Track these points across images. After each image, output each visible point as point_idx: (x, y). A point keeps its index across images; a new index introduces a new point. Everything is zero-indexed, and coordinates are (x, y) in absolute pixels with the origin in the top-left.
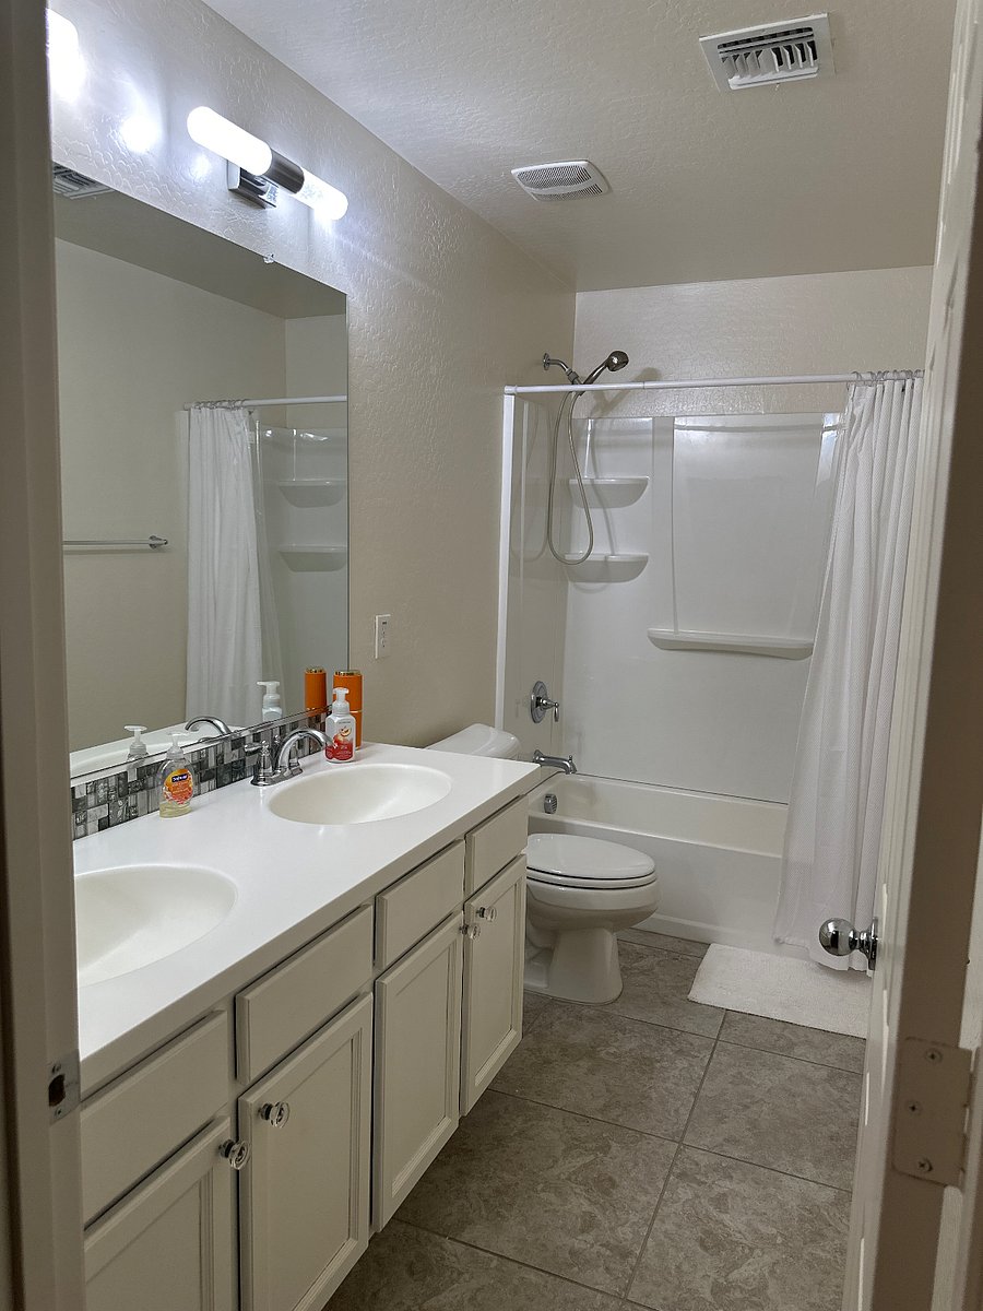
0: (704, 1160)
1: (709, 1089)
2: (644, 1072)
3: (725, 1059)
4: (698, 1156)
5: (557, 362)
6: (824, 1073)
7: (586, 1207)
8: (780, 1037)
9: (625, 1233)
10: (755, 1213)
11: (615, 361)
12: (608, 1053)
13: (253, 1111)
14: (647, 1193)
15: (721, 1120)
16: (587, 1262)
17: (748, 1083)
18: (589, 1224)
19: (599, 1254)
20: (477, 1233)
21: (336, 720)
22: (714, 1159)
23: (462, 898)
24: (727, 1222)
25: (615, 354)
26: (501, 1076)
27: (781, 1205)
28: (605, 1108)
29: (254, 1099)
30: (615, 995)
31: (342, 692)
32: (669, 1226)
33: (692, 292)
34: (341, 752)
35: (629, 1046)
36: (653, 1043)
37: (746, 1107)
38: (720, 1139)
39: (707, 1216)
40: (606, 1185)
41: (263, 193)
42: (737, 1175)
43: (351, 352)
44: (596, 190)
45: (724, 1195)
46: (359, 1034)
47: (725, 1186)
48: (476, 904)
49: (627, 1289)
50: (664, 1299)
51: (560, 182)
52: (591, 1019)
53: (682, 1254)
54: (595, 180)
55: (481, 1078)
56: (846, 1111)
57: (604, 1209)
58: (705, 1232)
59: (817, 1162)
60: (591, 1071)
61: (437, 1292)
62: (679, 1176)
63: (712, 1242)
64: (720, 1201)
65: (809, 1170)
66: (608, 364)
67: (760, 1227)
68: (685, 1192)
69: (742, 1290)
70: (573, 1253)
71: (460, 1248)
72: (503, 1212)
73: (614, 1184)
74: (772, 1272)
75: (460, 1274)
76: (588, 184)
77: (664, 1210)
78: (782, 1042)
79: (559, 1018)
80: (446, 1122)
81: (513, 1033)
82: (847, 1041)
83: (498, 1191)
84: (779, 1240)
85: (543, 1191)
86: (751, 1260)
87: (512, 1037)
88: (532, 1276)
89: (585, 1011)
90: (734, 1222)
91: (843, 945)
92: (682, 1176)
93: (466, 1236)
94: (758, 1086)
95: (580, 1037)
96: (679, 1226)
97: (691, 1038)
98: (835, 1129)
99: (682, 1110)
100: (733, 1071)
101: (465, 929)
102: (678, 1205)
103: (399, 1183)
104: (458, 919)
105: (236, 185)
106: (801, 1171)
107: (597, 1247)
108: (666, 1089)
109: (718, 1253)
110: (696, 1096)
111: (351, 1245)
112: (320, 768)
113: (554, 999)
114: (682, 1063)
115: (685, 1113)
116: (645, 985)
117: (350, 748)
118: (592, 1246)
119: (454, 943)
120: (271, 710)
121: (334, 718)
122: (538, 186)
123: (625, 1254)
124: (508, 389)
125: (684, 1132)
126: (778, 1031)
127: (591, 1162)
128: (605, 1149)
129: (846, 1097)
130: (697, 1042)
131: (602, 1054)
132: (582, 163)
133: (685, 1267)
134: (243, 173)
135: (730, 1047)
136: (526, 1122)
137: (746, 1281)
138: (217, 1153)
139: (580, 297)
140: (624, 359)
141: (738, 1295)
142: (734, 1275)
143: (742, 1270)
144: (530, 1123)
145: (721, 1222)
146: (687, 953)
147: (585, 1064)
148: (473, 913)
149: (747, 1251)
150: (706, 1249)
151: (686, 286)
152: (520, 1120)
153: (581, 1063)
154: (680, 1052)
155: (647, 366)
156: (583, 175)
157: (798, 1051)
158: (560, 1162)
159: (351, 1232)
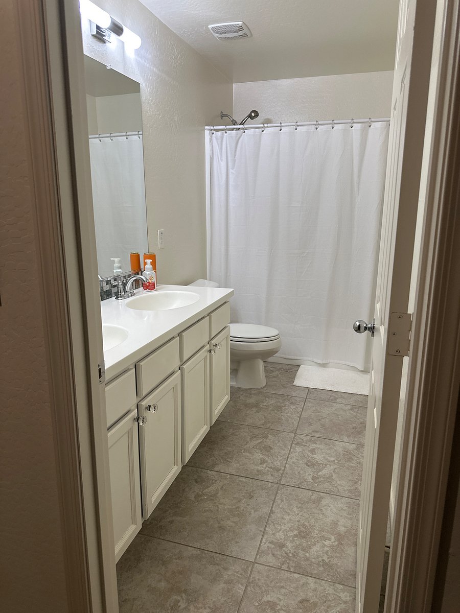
0: (305, 438)
1: (304, 415)
2: (278, 411)
3: (310, 405)
4: (302, 437)
5: (226, 116)
6: (349, 407)
7: (261, 456)
8: (331, 396)
9: (277, 463)
10: (326, 454)
11: (253, 115)
12: (263, 405)
13: (144, 408)
14: (284, 450)
15: (310, 424)
16: (264, 473)
17: (320, 412)
18: (263, 461)
19: (268, 471)
20: (221, 467)
21: (147, 273)
22: (309, 438)
23: (208, 340)
24: (316, 457)
25: (253, 111)
26: (221, 415)
27: (336, 451)
28: (265, 424)
29: (144, 403)
30: (264, 385)
31: (149, 261)
32: (294, 460)
33: (285, 84)
34: (150, 287)
35: (271, 403)
36: (281, 401)
37: (320, 420)
38: (311, 431)
39: (308, 456)
40: (268, 449)
41: (104, 36)
42: (318, 442)
43: (143, 109)
44: (245, 35)
45: (314, 449)
46: (176, 385)
47: (314, 446)
48: (213, 342)
49: (280, 480)
50: (295, 482)
51: (230, 32)
52: (255, 394)
53: (300, 469)
54: (245, 31)
55: (217, 411)
56: (359, 419)
57: (268, 456)
58: (308, 461)
59: (348, 436)
60: (257, 412)
61: (208, 487)
62: (296, 444)
63: (311, 464)
64: (313, 451)
65: (346, 439)
66: (250, 116)
67: (328, 458)
68: (298, 449)
69: (323, 478)
70: (258, 471)
71: (214, 473)
72: (230, 460)
73: (271, 448)
74: (334, 471)
75: (216, 481)
76: (242, 33)
77: (291, 455)
78: (332, 398)
79: (242, 395)
80: (205, 427)
81: (227, 397)
82: (358, 396)
83: (226, 453)
84: (336, 462)
85: (244, 452)
86: (326, 468)
87: (227, 398)
88: (244, 479)
89: (252, 392)
90: (319, 457)
91: (362, 329)
92: (297, 444)
93: (216, 469)
94: (324, 413)
95: (252, 400)
96: (298, 460)
97: (295, 398)
98: (355, 425)
99: (295, 422)
100: (314, 409)
101: (210, 351)
102: (297, 454)
103: (192, 446)
104: (208, 347)
105: (95, 33)
106: (343, 439)
107: (267, 469)
108: (288, 416)
109: (313, 467)
110: (300, 418)
111: (176, 468)
112: (142, 293)
113: (239, 388)
114: (293, 407)
115: (296, 423)
116: (275, 381)
117: (154, 285)
118: (265, 468)
119: (206, 356)
120: (118, 270)
121: (146, 272)
122: (221, 33)
123: (278, 470)
124: (207, 127)
125: (297, 429)
126: (330, 394)
127: (262, 442)
128: (267, 437)
129: (358, 415)
130: (298, 399)
131: (261, 406)
132: (240, 23)
133: (301, 472)
134: (98, 27)
135: (312, 401)
136: (234, 430)
137: (324, 475)
138: (134, 421)
139: (234, 85)
140: (257, 115)
141: (322, 479)
142: (320, 474)
143: (323, 471)
144: (235, 431)
145: (314, 457)
146: (292, 369)
147: (254, 409)
148: (212, 346)
149: (324, 466)
150: (309, 466)
151: (282, 80)
152: (231, 430)
153: (253, 409)
154: (292, 403)
155: (266, 117)
156: (240, 29)
157: (338, 400)
158: (250, 442)
159: (176, 463)
